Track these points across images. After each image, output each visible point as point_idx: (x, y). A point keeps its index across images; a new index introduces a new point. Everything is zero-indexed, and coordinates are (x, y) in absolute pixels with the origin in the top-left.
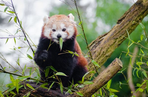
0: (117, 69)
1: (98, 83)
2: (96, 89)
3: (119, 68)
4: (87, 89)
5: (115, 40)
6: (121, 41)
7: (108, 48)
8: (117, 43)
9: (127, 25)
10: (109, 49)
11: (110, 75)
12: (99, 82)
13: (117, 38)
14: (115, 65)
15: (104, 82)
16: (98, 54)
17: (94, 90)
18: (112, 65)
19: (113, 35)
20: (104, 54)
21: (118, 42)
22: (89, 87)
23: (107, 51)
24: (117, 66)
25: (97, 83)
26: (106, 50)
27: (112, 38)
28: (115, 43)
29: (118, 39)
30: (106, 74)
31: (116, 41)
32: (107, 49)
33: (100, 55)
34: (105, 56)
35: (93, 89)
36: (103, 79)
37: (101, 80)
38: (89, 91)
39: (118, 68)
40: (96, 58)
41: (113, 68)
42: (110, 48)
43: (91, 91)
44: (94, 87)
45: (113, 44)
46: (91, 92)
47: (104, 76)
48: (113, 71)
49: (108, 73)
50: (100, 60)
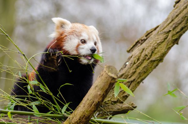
0: (107, 82)
1: (86, 107)
2: (84, 116)
3: (110, 79)
4: (73, 118)
5: (167, 34)
6: (178, 35)
7: (155, 48)
8: (170, 38)
9: (185, 8)
10: (156, 50)
11: (99, 93)
12: (86, 105)
13: (170, 31)
14: (103, 75)
15: (94, 105)
16: (136, 60)
17: (83, 118)
18: (100, 77)
19: (163, 27)
20: (146, 59)
21: (172, 36)
22: (75, 114)
23: (153, 52)
24: (107, 78)
25: (84, 106)
26: (150, 52)
27: (161, 31)
28: (167, 38)
29: (172, 31)
30: (94, 92)
31: (168, 36)
32: (152, 49)
33: (140, 61)
34: (149, 61)
35: (80, 117)
36: (91, 100)
37: (88, 101)
38: (76, 121)
39: (108, 79)
40: (133, 65)
41: (101, 82)
42: (159, 48)
43: (79, 120)
44: (82, 113)
45: (163, 40)
46: (80, 122)
47: (91, 95)
48: (102, 86)
49: (95, 89)
50: (139, 69)
